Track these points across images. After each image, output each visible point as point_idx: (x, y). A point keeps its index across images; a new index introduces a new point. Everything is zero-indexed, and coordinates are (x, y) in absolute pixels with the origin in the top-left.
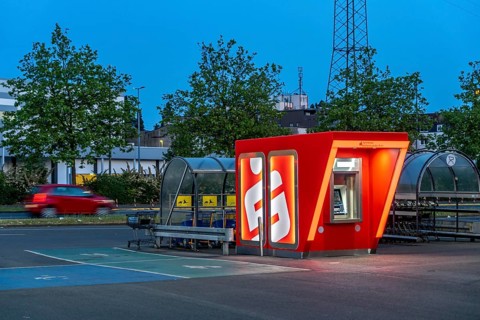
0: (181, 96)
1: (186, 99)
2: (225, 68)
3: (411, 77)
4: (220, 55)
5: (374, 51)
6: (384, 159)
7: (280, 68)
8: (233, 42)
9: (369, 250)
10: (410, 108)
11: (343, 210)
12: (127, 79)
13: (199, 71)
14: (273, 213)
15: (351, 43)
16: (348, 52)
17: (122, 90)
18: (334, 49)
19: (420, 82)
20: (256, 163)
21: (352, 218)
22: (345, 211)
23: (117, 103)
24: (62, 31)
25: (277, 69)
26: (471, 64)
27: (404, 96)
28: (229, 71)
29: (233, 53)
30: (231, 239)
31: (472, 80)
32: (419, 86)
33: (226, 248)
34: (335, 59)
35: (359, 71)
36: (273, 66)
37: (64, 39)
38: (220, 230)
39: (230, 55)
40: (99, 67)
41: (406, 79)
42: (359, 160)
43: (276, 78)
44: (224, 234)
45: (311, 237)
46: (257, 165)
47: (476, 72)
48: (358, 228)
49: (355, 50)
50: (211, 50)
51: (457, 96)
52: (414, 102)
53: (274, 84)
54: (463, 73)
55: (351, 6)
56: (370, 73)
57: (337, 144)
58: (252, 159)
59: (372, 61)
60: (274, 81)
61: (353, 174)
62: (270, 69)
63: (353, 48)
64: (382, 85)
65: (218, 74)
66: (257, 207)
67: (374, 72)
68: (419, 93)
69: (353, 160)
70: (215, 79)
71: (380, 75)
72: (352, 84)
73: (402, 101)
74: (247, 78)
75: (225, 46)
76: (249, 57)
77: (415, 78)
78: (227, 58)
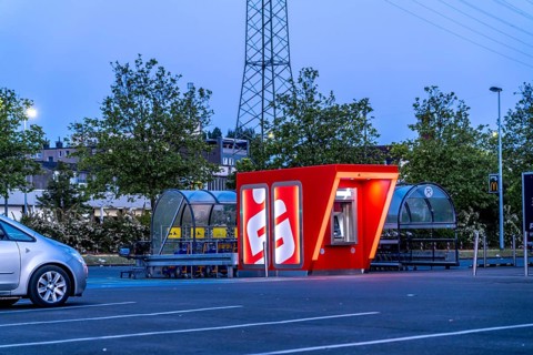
0: (90, 125)
1: (96, 129)
2: (145, 93)
3: (359, 105)
5: (315, 73)
6: (376, 189)
7: (210, 92)
8: (154, 62)
9: (363, 270)
10: (358, 141)
11: (340, 234)
12: (27, 104)
13: (113, 95)
14: (277, 238)
15: (268, 54)
16: (264, 67)
17: (22, 118)
18: (247, 63)
19: (370, 110)
20: (259, 194)
21: (348, 240)
22: (342, 235)
23: (17, 134)
25: (206, 93)
26: (427, 89)
27: (350, 127)
28: (148, 96)
29: (153, 75)
30: (236, 263)
31: (429, 108)
32: (368, 116)
33: (230, 271)
34: (248, 75)
35: (299, 97)
36: (201, 91)
38: (225, 255)
39: (149, 77)
41: (353, 106)
42: (355, 190)
43: (204, 104)
44: (229, 259)
45: (315, 257)
46: (260, 195)
47: (432, 98)
48: (353, 251)
49: (273, 65)
50: (125, 71)
51: (412, 127)
52: (363, 133)
53: (202, 112)
54: (418, 99)
55: (267, 7)
56: (311, 100)
57: (341, 175)
58: (254, 190)
59: (313, 85)
60: (202, 108)
61: (349, 202)
62: (197, 94)
63: (272, 61)
64: (327, 114)
65: (136, 100)
66: (260, 233)
67: (316, 98)
68: (368, 122)
69: (348, 189)
70: (131, 105)
71: (324, 101)
72: (291, 113)
73: (349, 133)
74: (168, 104)
75: (144, 67)
76: (173, 81)
77: (363, 105)
78: (146, 81)
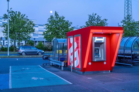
2: (94, 20)
4: (92, 17)
5: (130, 16)
7: (107, 20)
8: (96, 14)
9: (110, 71)
11: (99, 56)
12: (71, 23)
13: (88, 21)
14: (75, 57)
17: (70, 26)
21: (103, 59)
23: (69, 29)
24: (57, 13)
28: (95, 21)
29: (96, 17)
30: (63, 65)
33: (62, 68)
36: (105, 19)
37: (57, 15)
38: (60, 62)
39: (95, 17)
40: (65, 21)
42: (105, 38)
45: (85, 67)
48: (105, 63)
50: (91, 16)
53: (106, 24)
60: (106, 23)
61: (102, 43)
64: (132, 24)
67: (131, 21)
72: (125, 23)
75: (94, 15)
76: (100, 18)
